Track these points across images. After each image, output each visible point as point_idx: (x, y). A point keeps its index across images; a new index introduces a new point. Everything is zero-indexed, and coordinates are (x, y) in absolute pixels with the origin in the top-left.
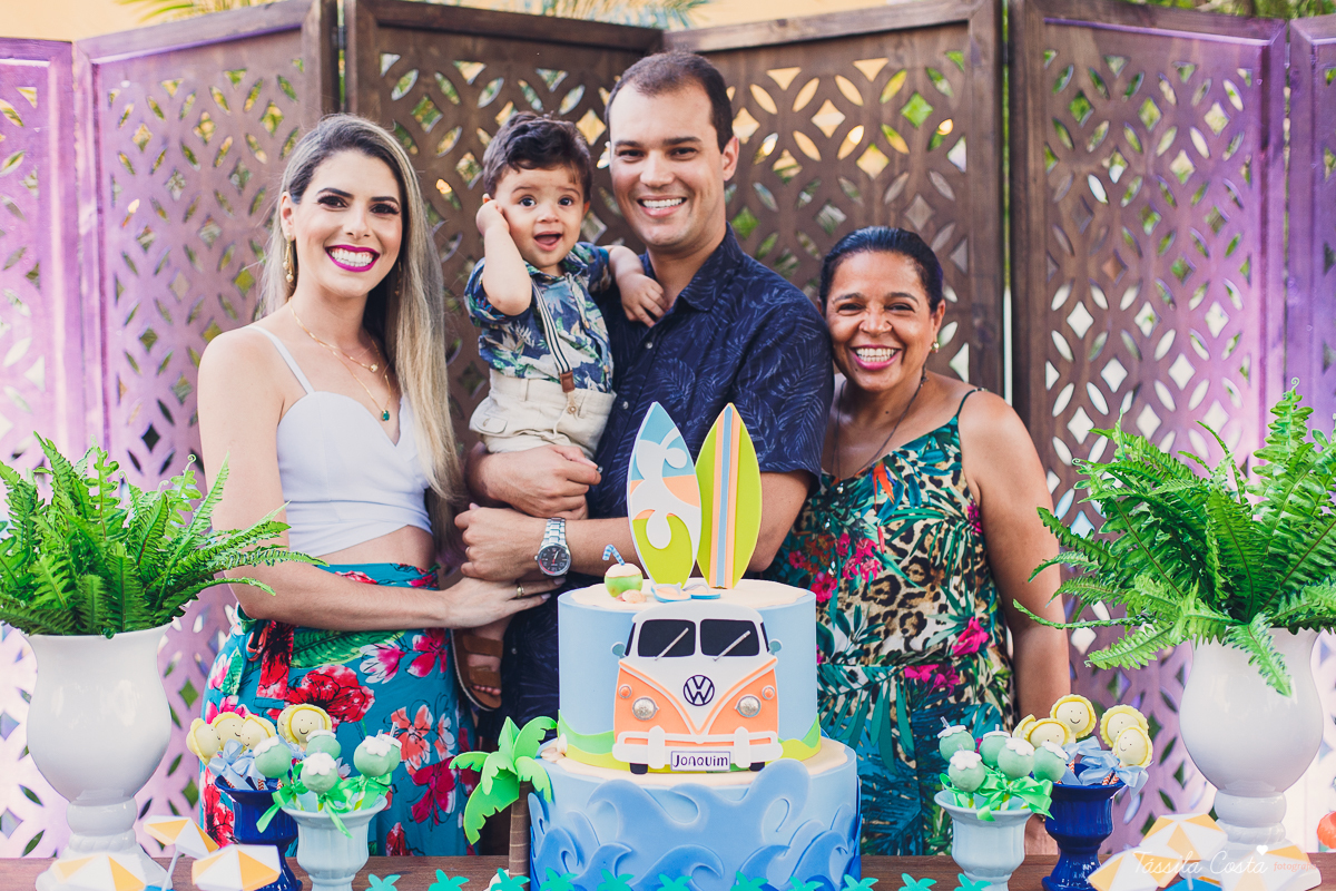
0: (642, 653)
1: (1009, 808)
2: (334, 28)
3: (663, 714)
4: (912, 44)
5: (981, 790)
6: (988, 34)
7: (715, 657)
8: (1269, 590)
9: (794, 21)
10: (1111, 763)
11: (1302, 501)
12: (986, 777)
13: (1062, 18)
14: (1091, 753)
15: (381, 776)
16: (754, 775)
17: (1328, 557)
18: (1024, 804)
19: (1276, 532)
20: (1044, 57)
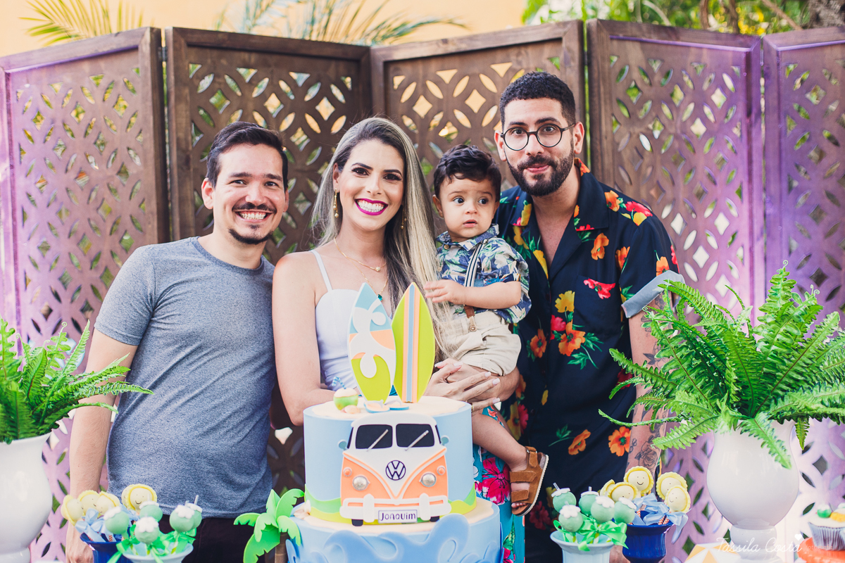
0: (358, 446)
1: (599, 541)
2: (160, 48)
3: (373, 487)
4: (527, 53)
5: (580, 531)
6: (575, 46)
7: (406, 448)
8: (763, 395)
9: (453, 40)
10: (664, 510)
11: (785, 339)
12: (584, 522)
13: (621, 36)
14: (651, 504)
15: (188, 531)
16: (433, 525)
17: (801, 374)
18: (609, 539)
19: (768, 358)
20: (610, 61)
